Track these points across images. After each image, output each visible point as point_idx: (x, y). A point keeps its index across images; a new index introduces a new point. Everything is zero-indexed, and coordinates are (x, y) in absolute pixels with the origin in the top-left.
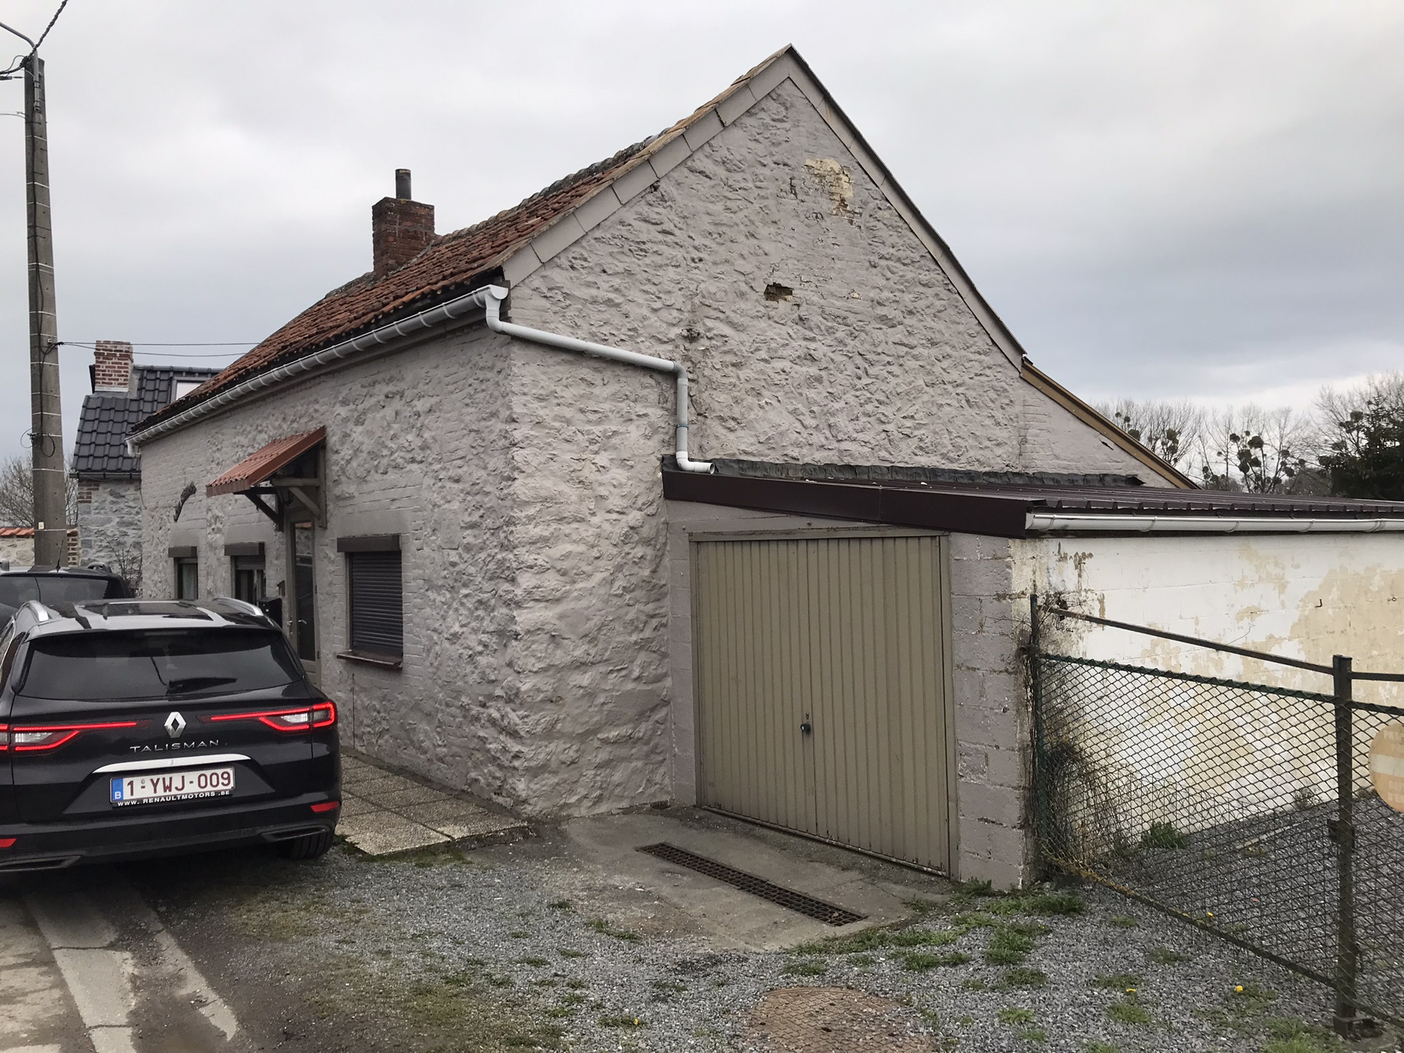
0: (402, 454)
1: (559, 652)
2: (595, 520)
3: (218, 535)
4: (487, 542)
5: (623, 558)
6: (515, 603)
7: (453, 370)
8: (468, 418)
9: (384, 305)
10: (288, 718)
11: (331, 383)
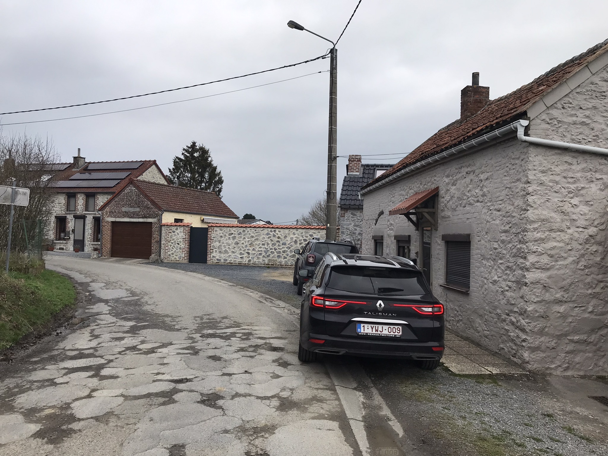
0: (473, 198)
1: (547, 294)
2: (569, 231)
3: (392, 231)
4: (512, 240)
5: (585, 251)
6: (526, 269)
7: (500, 160)
8: (505, 182)
9: (468, 133)
10: (424, 309)
11: (442, 168)
